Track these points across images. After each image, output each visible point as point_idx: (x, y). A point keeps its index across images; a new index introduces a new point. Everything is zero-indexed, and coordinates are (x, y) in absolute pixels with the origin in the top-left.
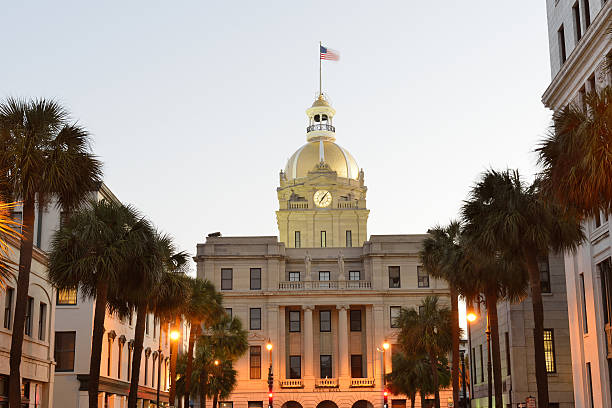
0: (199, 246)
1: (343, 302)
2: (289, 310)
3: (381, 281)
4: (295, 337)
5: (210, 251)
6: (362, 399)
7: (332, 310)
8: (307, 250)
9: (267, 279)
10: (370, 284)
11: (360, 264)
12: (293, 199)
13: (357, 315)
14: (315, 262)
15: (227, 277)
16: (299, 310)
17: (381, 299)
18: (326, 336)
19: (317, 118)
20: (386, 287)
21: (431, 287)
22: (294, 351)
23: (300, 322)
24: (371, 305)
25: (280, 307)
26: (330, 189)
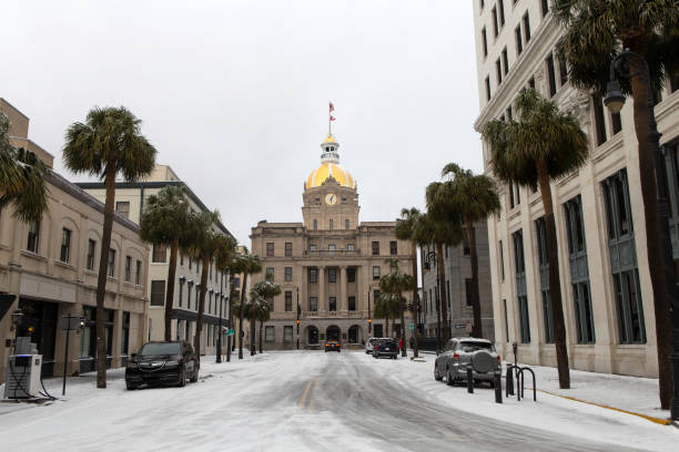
0: (253, 229)
1: (344, 264)
2: (310, 269)
3: (367, 250)
4: (313, 286)
5: (259, 231)
6: (356, 324)
7: (337, 269)
8: (321, 231)
9: (296, 250)
10: (360, 252)
11: (354, 240)
12: (313, 198)
13: (352, 273)
14: (326, 239)
15: (270, 249)
16: (316, 269)
17: (367, 262)
18: (332, 285)
19: (327, 149)
20: (371, 254)
21: (398, 255)
22: (313, 294)
23: (317, 275)
24: (361, 266)
25: (304, 267)
26: (336, 193)
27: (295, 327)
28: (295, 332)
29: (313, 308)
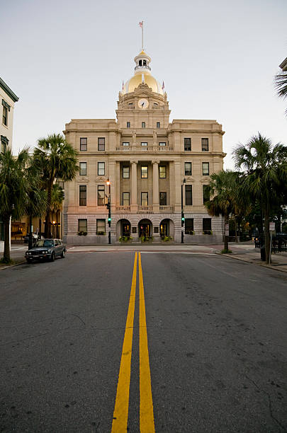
0: (67, 124)
1: (156, 159)
2: (122, 165)
4: (126, 182)
5: (73, 127)
6: (167, 218)
7: (148, 166)
9: (109, 144)
10: (172, 148)
11: (166, 138)
12: (127, 103)
14: (138, 136)
15: (84, 143)
16: (128, 163)
17: (179, 157)
18: (145, 181)
19: (140, 63)
21: (210, 151)
22: (126, 188)
23: (129, 172)
24: (173, 161)
25: (117, 162)
26: (148, 98)
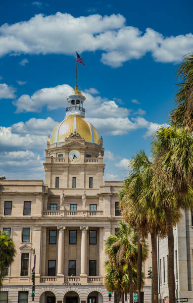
1: (85, 225)
2: (49, 229)
3: (110, 211)
4: (52, 248)
7: (77, 230)
10: (103, 213)
11: (97, 200)
13: (94, 234)
14: (67, 197)
15: (8, 207)
16: (55, 230)
17: (109, 223)
18: (73, 247)
19: (73, 102)
20: (113, 215)
22: (51, 257)
23: (56, 237)
24: (103, 228)
25: (43, 228)
26: (80, 150)
27: (30, 293)
28: (30, 298)
29: (52, 272)
